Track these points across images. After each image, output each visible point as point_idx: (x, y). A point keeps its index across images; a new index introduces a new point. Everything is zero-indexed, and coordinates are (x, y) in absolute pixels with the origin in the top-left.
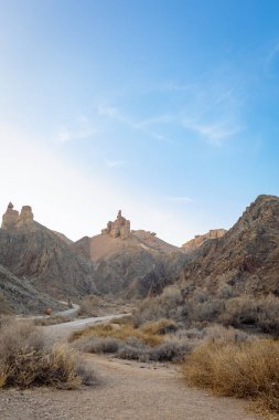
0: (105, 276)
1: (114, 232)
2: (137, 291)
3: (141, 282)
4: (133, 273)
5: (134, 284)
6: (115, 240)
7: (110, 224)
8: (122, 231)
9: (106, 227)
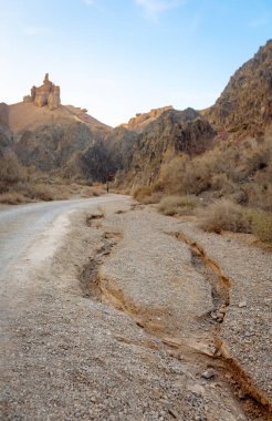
0: (31, 150)
1: (39, 100)
2: (78, 169)
3: (83, 158)
4: (68, 149)
5: (72, 159)
6: (41, 110)
7: (34, 90)
8: (51, 98)
9: (29, 93)
